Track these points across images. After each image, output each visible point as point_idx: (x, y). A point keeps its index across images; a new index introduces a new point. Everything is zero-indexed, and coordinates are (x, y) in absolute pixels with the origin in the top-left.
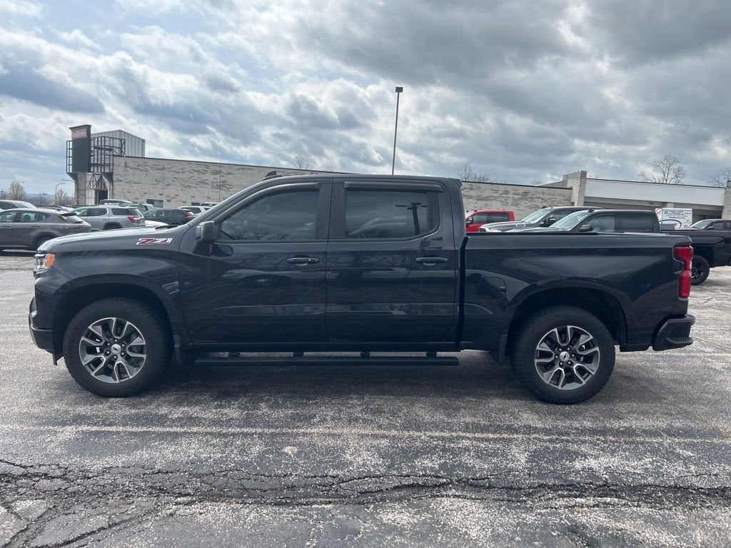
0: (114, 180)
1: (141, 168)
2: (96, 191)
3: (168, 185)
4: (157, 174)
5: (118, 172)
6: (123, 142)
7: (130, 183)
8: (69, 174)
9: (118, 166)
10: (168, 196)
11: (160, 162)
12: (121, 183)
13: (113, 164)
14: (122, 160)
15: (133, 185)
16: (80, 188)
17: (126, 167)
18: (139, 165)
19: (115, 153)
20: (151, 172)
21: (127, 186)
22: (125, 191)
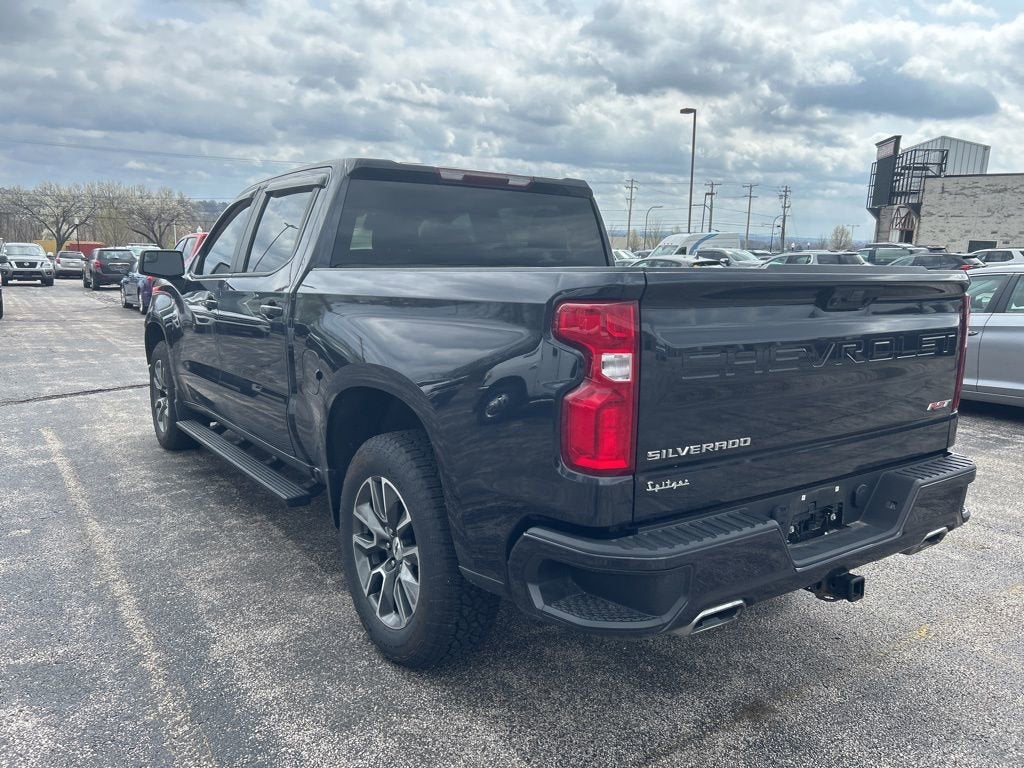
0: (922, 214)
1: (965, 191)
2: (902, 232)
3: (1009, 216)
4: (991, 200)
5: (929, 200)
6: (944, 155)
7: (945, 216)
8: (869, 209)
9: (931, 192)
10: (1007, 235)
11: (998, 180)
12: (933, 217)
13: (924, 190)
14: (938, 183)
15: (950, 219)
16: (882, 229)
17: (943, 192)
18: (964, 188)
19: (930, 173)
20: (982, 197)
21: (941, 222)
22: (937, 231)
